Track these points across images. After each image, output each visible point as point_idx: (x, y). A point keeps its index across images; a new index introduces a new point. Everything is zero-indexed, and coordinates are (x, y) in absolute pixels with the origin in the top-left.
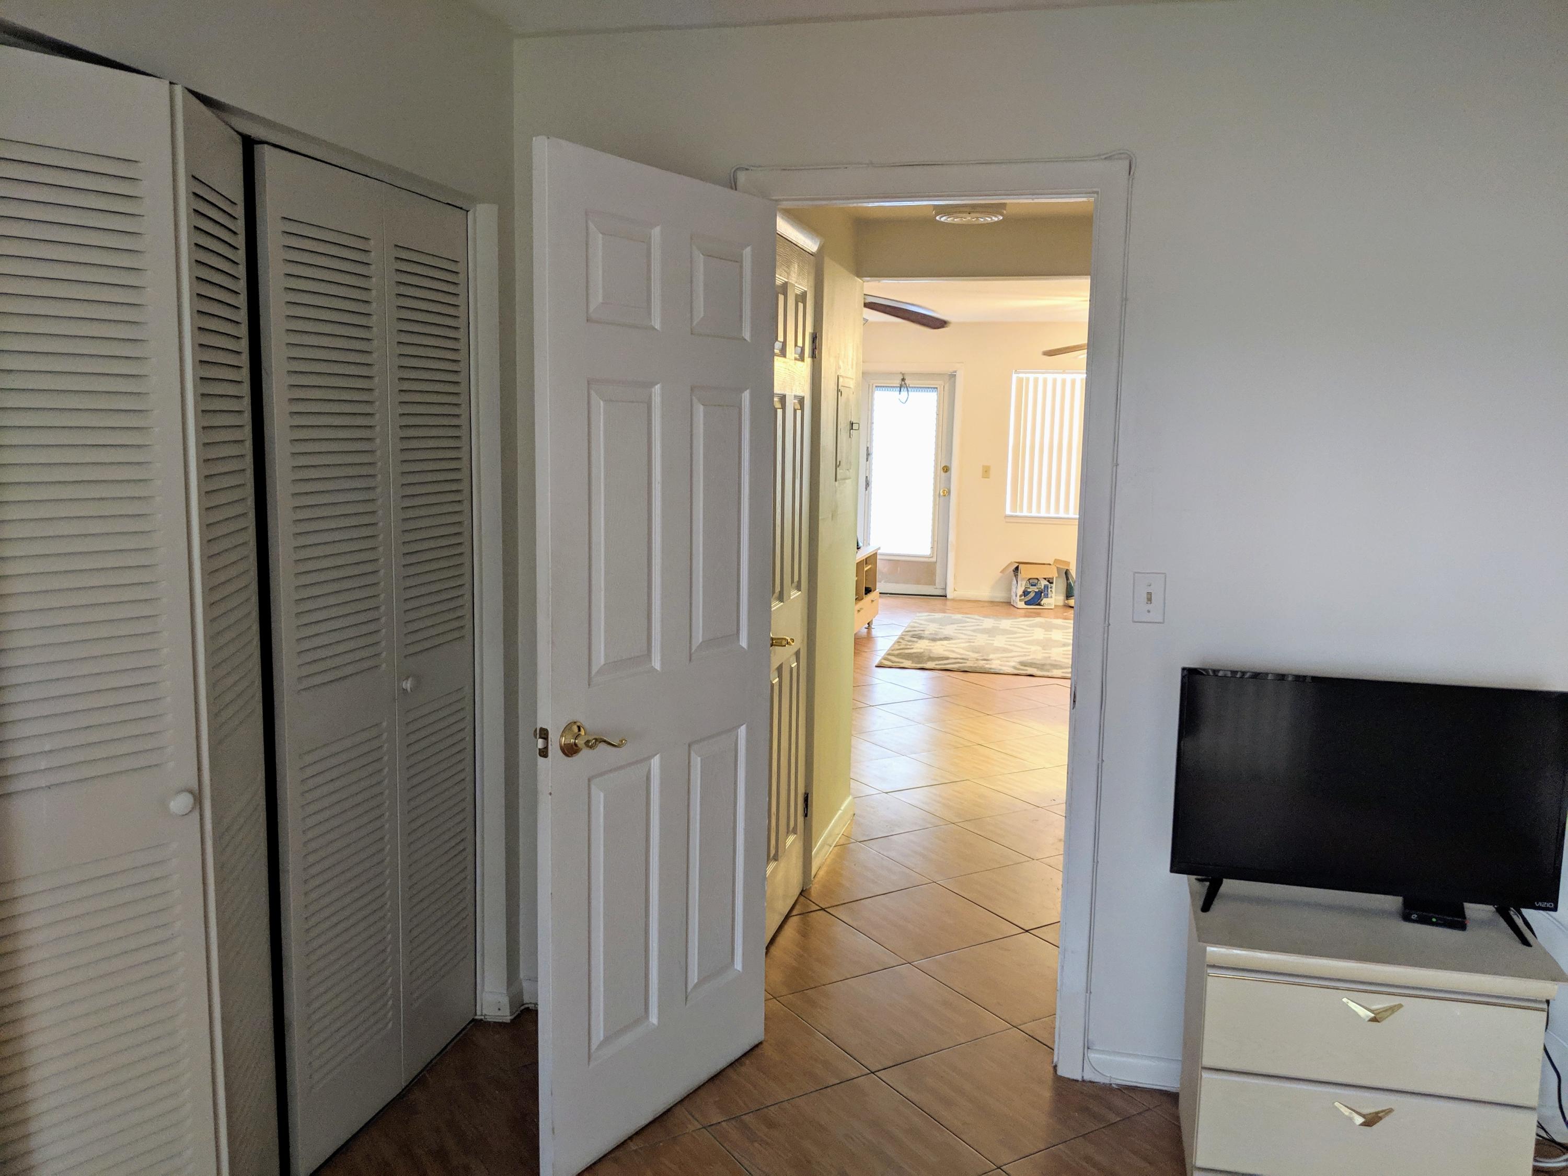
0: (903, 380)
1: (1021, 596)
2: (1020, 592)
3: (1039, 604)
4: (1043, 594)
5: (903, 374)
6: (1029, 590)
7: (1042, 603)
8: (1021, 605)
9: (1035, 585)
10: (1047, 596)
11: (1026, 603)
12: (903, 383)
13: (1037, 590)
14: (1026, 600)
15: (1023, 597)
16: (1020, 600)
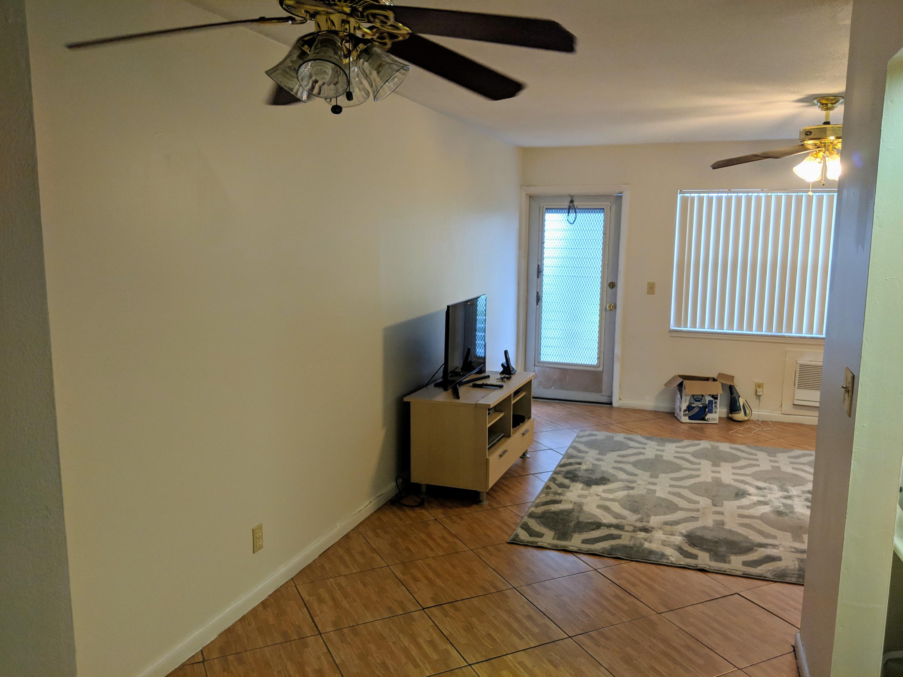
0: (572, 202)
1: (685, 411)
2: (684, 406)
3: (704, 419)
4: (707, 410)
5: (572, 197)
6: (693, 405)
7: (706, 418)
8: (685, 419)
9: (699, 401)
10: (711, 412)
11: (690, 418)
12: (572, 204)
13: (701, 406)
14: (690, 415)
15: (687, 412)
16: (685, 415)
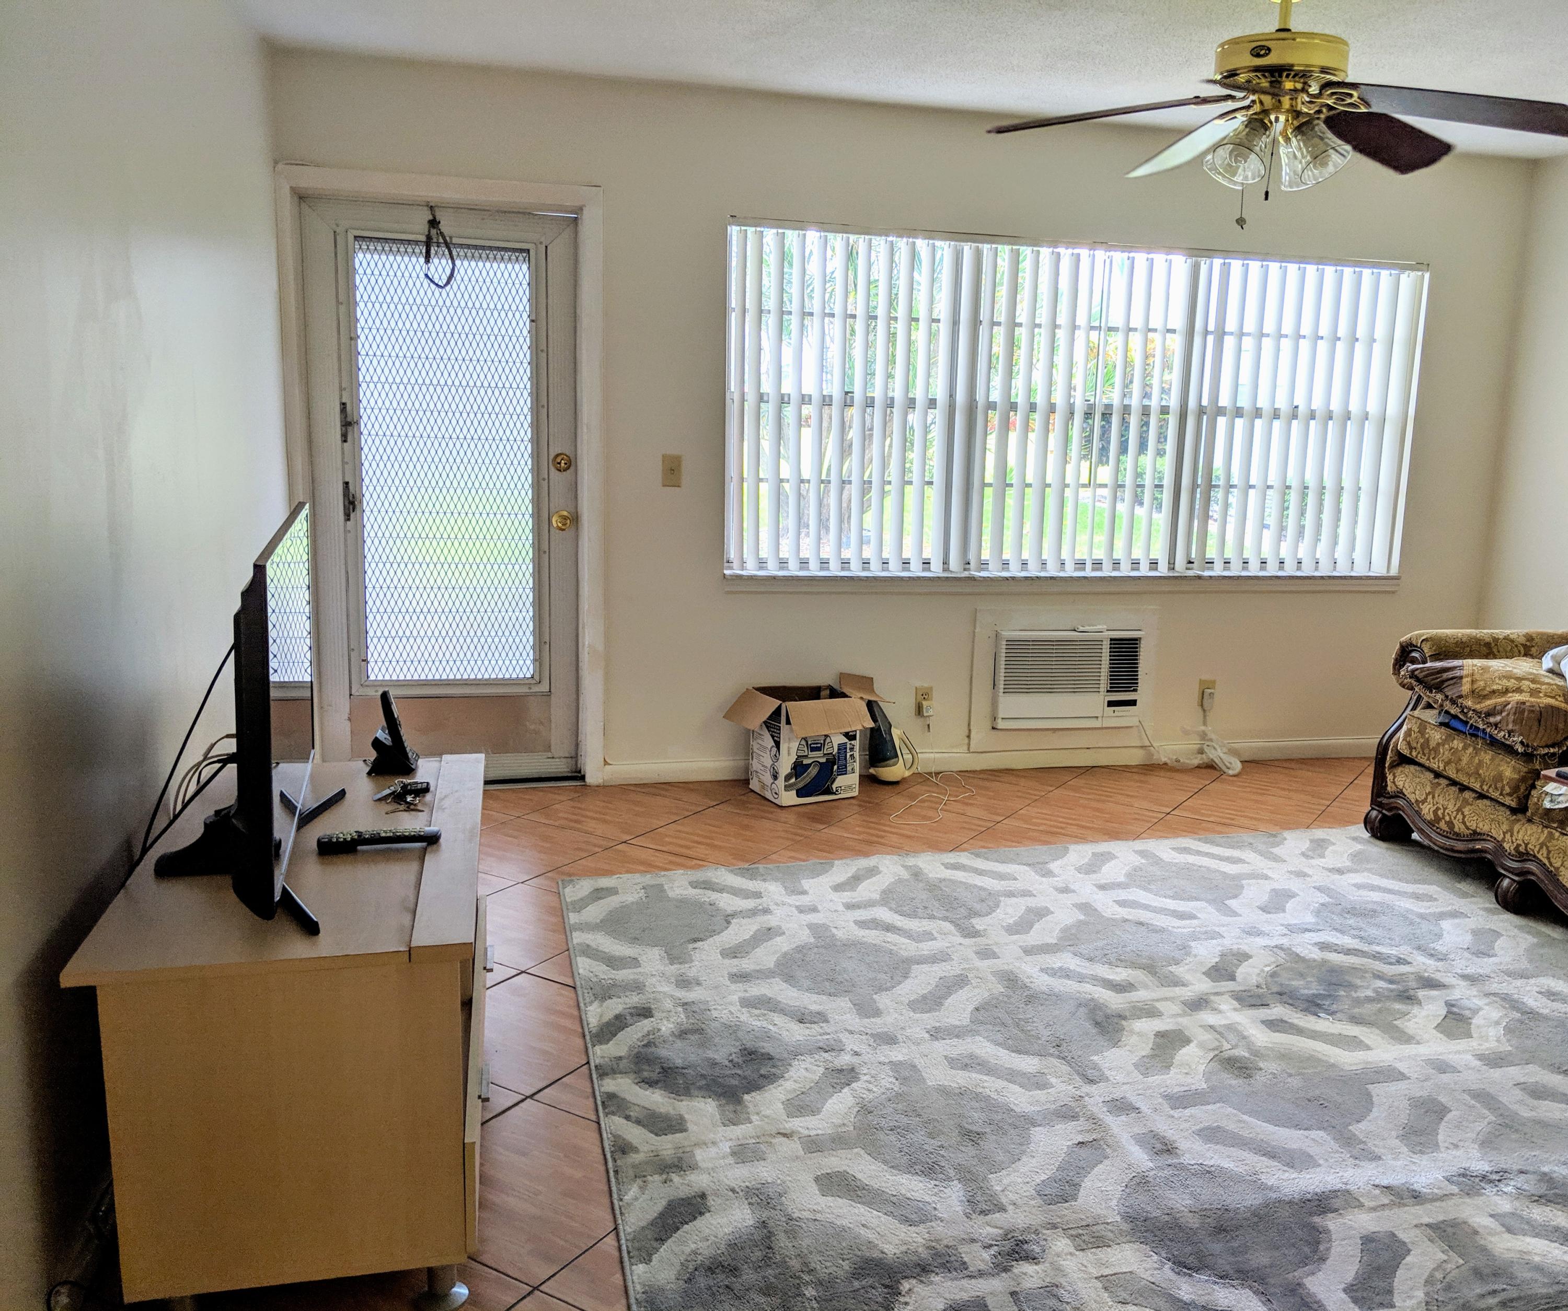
0: (434, 223)
1: (788, 778)
2: (785, 766)
3: (829, 791)
4: (835, 767)
5: (431, 208)
6: (806, 762)
7: (834, 786)
8: (789, 798)
9: (819, 749)
10: (843, 771)
11: (800, 794)
12: (434, 232)
13: (823, 760)
14: (801, 785)
15: (793, 780)
16: (787, 788)
